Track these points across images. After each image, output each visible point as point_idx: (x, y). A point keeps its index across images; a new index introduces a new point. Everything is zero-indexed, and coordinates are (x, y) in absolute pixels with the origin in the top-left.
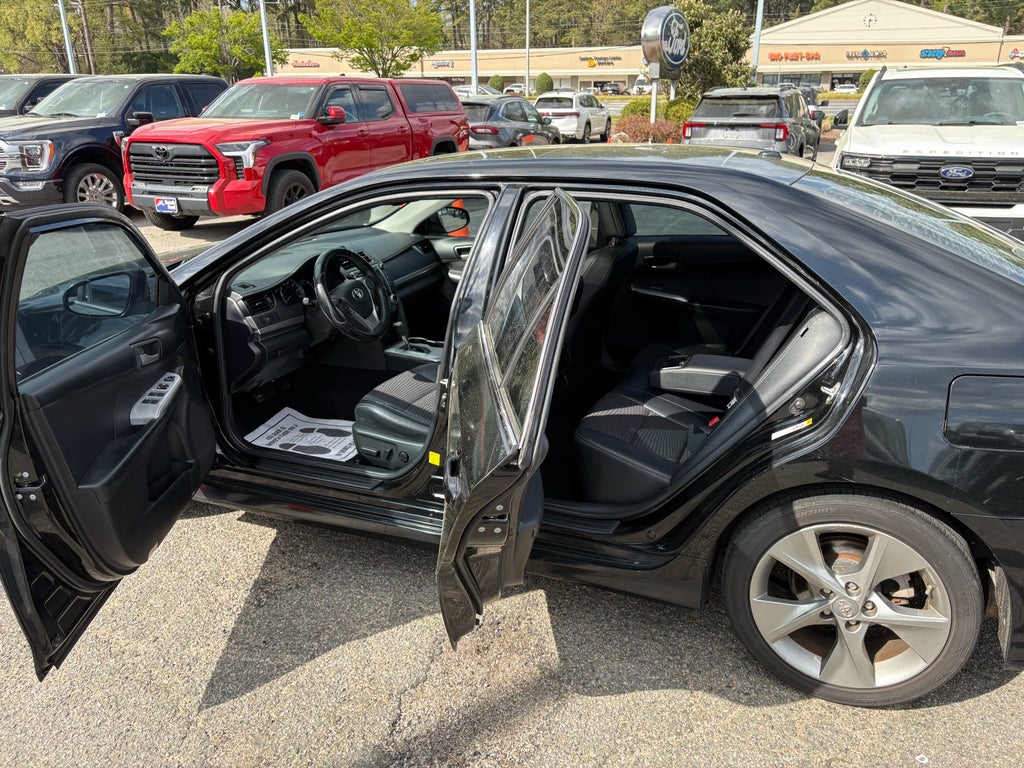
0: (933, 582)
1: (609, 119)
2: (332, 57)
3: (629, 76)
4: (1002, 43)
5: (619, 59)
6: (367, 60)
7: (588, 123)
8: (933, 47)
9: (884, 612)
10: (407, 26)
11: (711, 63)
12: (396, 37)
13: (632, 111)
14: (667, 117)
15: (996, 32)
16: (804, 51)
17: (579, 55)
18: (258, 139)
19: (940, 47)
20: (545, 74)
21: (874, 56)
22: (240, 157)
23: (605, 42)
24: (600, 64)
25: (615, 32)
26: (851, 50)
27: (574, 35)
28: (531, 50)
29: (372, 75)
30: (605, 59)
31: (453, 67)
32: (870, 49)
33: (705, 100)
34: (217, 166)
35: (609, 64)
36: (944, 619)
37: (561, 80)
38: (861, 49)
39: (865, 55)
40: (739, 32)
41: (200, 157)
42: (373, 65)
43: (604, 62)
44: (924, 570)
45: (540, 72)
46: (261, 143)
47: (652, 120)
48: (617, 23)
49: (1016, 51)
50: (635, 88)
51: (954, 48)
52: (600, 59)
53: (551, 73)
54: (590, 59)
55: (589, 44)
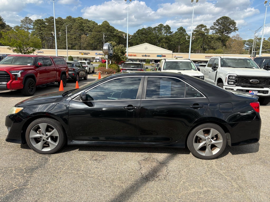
0: (220, 135)
1: (94, 68)
2: (8, 49)
3: (92, 57)
4: (172, 54)
5: (89, 53)
6: (19, 50)
7: (90, 69)
8: (159, 55)
9: (213, 142)
10: (31, 42)
11: (118, 56)
12: (28, 45)
13: (101, 66)
14: (110, 68)
15: (171, 52)
16: (133, 54)
17: (79, 52)
18: (21, 70)
19: (161, 55)
20: (71, 56)
21: (148, 56)
22: (17, 75)
23: (85, 49)
24: (84, 54)
25: (87, 47)
26: (143, 54)
27: (76, 47)
28: (68, 50)
29: (20, 54)
30: (86, 53)
31: (43, 53)
32: (146, 54)
33: (125, 64)
34: (10, 77)
35: (87, 54)
36: (222, 141)
37: (74, 58)
38: (145, 54)
39: (146, 56)
40: (123, 49)
41: (5, 75)
42: (21, 52)
43: (85, 54)
44: (218, 134)
45: (70, 55)
46: (22, 71)
47: (107, 68)
48: (87, 45)
49: (175, 56)
50: (95, 60)
51: (163, 55)
52: (85, 53)
53: (72, 56)
54: (82, 53)
55: (80, 49)
